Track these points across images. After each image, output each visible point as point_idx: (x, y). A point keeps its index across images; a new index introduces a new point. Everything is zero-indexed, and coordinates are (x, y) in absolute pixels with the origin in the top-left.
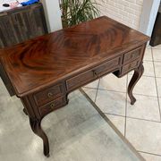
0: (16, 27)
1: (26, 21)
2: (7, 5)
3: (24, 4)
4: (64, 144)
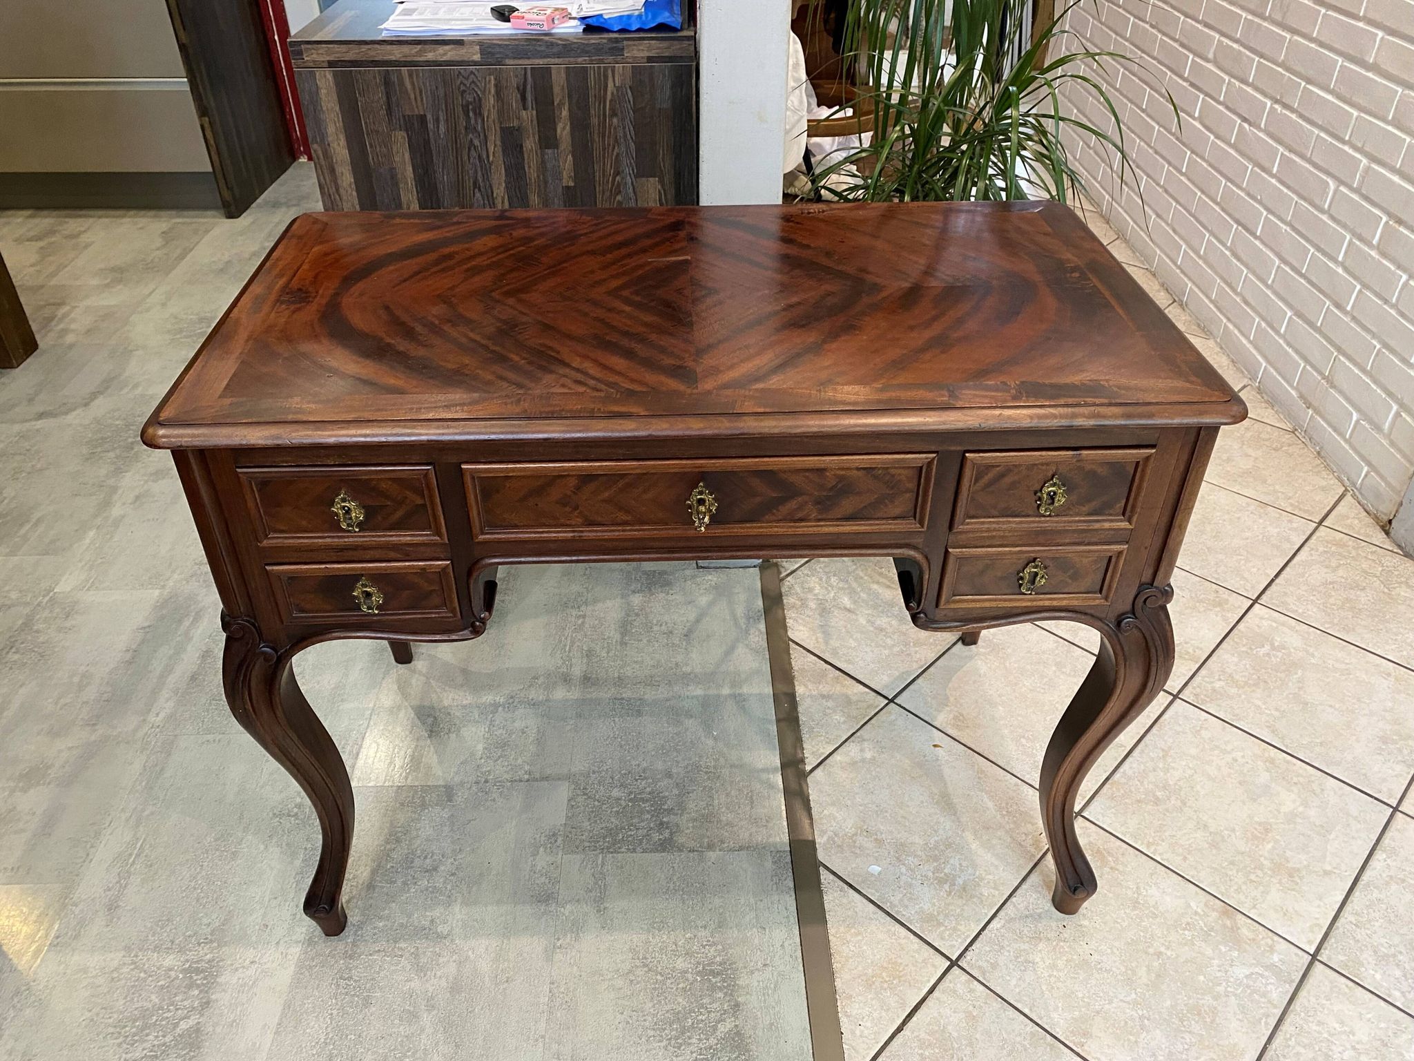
0: (512, 142)
1: (580, 125)
2: (503, 14)
3: (593, 26)
4: (458, 913)
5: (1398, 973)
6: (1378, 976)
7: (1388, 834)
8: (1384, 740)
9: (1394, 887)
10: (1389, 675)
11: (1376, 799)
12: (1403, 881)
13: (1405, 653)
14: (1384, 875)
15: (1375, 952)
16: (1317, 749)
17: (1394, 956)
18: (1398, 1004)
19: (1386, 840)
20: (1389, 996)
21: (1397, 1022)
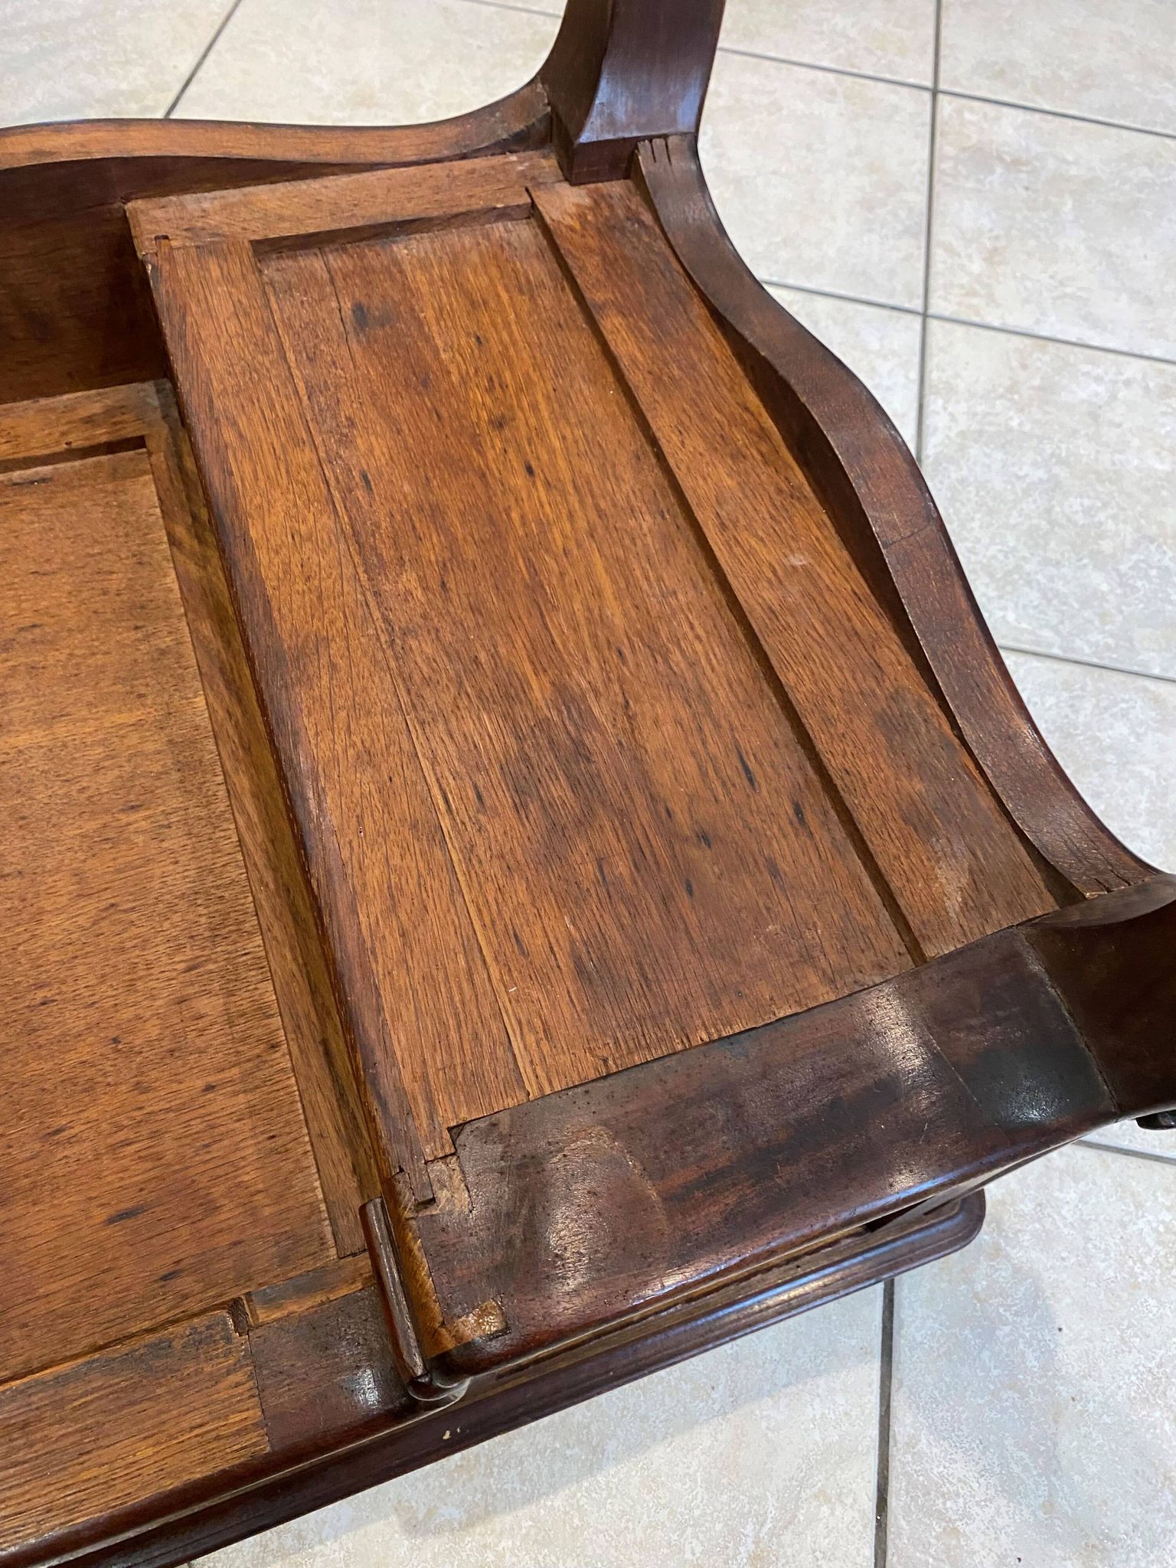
5: (1035, 596)
6: (1011, 617)
7: (932, 363)
8: (868, 204)
9: (974, 451)
10: (833, 93)
11: (894, 308)
12: (981, 433)
13: (842, 51)
14: (952, 435)
15: (991, 575)
16: (784, 254)
17: (1018, 568)
18: (1056, 651)
19: (934, 376)
20: (1038, 644)
21: (1067, 686)
